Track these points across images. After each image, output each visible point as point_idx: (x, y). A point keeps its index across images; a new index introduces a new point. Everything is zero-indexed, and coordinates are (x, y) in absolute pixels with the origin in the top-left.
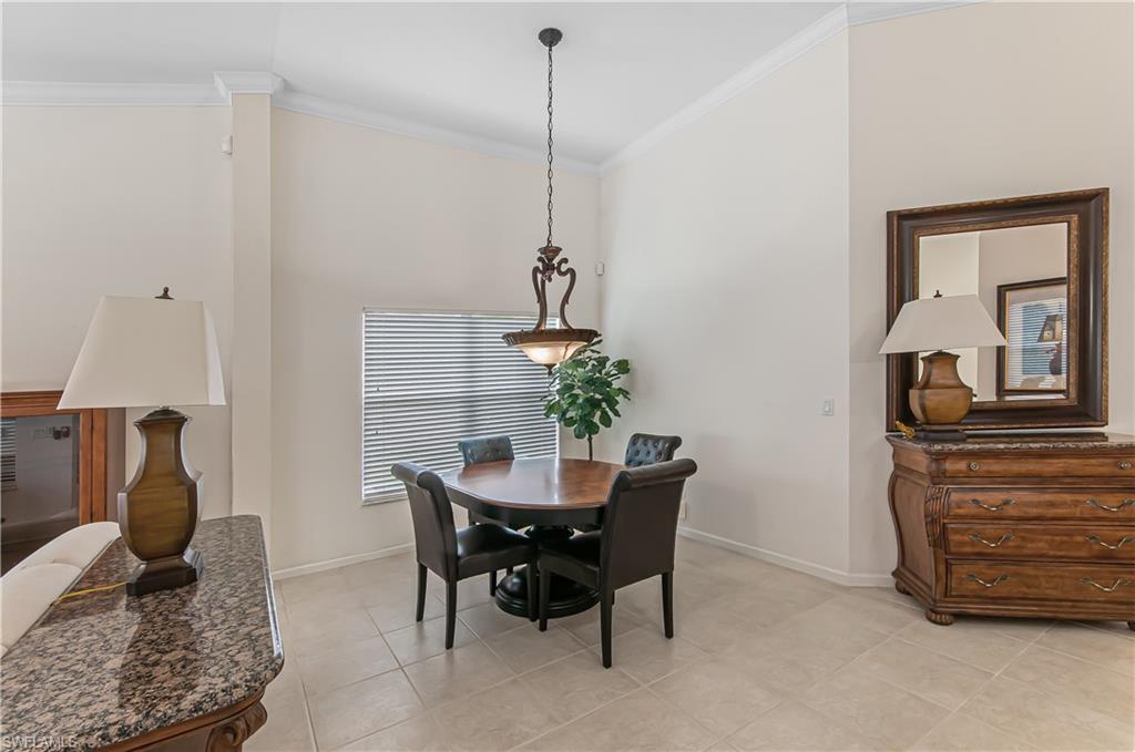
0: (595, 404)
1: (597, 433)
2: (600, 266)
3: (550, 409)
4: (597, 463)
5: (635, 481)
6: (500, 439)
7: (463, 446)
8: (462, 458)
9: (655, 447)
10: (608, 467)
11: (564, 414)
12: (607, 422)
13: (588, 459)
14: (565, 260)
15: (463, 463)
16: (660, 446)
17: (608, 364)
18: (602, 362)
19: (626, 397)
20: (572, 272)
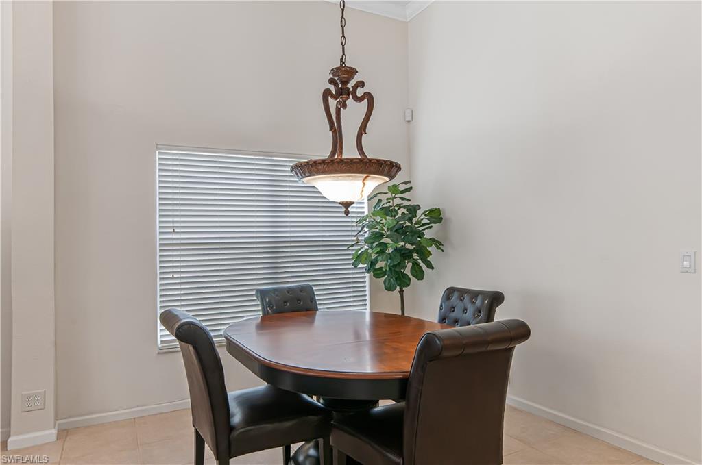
0: (405, 255)
1: (408, 285)
2: (409, 111)
3: (358, 258)
4: (409, 319)
5: (445, 347)
6: (302, 289)
7: (262, 294)
8: (260, 308)
9: (473, 303)
10: (421, 324)
11: (373, 263)
12: (419, 274)
13: (400, 314)
14: (361, 84)
15: (261, 313)
16: (478, 303)
17: (419, 213)
18: (413, 210)
19: (438, 248)
20: (369, 97)
